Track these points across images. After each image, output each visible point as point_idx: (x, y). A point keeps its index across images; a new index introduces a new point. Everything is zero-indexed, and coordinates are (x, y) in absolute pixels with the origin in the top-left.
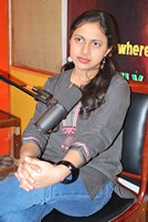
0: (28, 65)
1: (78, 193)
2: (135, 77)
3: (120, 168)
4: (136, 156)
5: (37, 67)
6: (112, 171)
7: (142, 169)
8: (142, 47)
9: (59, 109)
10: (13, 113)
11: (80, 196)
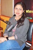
0: (5, 15)
1: (17, 47)
2: (30, 18)
3: (27, 40)
4: (30, 37)
5: (7, 16)
6: (25, 41)
7: (32, 40)
8: (32, 11)
9: (12, 26)
10: (1, 27)
11: (18, 47)
